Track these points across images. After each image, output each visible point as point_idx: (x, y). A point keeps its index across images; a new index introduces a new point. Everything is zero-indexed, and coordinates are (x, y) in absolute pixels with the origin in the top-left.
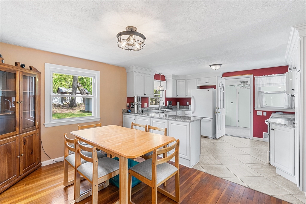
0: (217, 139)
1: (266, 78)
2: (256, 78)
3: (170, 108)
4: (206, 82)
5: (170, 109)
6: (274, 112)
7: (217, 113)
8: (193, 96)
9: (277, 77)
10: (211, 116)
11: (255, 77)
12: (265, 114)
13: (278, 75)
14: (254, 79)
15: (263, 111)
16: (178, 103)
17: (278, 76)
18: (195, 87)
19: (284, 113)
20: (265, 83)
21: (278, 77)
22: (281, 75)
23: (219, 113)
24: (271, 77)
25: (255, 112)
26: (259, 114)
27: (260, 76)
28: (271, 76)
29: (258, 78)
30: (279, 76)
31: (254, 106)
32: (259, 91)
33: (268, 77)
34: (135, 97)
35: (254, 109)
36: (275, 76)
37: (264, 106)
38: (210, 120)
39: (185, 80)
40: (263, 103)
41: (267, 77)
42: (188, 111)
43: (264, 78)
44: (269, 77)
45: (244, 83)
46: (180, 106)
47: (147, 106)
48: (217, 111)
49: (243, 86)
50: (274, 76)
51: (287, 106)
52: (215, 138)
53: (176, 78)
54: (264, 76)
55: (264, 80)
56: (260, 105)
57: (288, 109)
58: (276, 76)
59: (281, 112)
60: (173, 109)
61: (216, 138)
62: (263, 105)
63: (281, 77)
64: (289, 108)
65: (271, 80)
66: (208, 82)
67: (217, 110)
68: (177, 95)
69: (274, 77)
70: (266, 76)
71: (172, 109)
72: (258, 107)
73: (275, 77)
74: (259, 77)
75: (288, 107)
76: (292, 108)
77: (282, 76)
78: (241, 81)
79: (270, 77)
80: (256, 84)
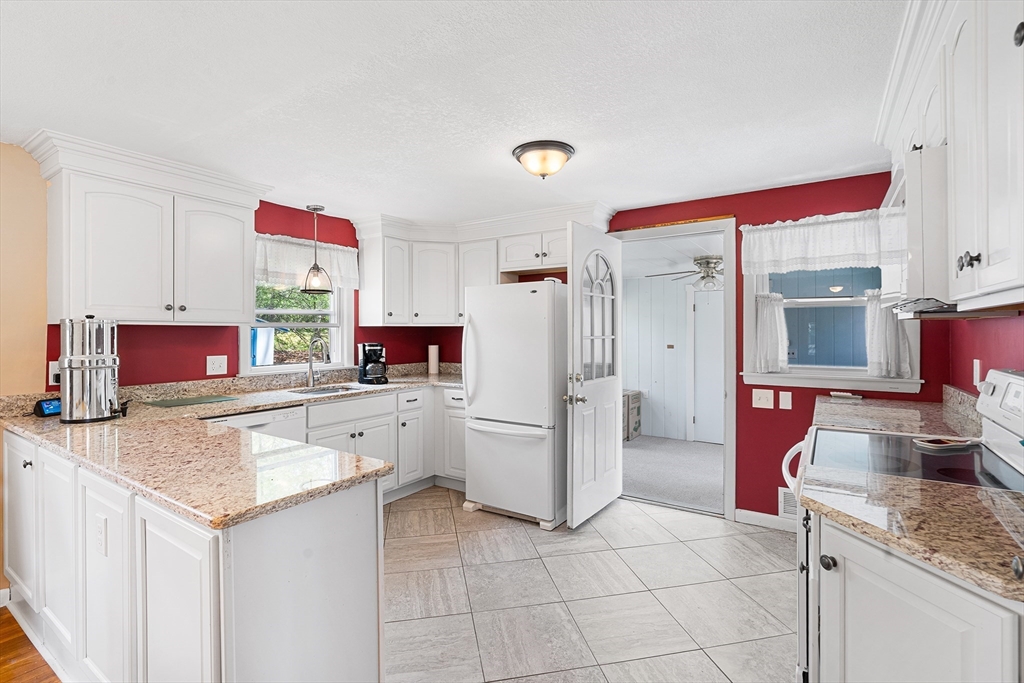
0: (571, 531)
1: (788, 231)
2: (749, 232)
3: (369, 377)
4: (537, 256)
5: (370, 382)
6: (826, 392)
7: (571, 403)
8: (470, 321)
9: (835, 226)
10: (545, 416)
11: (741, 228)
12: (786, 402)
13: (841, 215)
14: (739, 235)
15: (777, 390)
16: (433, 350)
17: (842, 221)
18: (494, 276)
19: (867, 395)
20: (785, 258)
21: (840, 225)
22: (856, 219)
23: (583, 400)
24: (811, 229)
25: (744, 392)
26: (762, 400)
27: (766, 226)
28: (809, 225)
29: (757, 235)
30: (844, 225)
31: (740, 367)
32: (760, 293)
33: (797, 229)
34: (63, 321)
35: (739, 379)
36: (828, 222)
37: (780, 364)
38: (542, 439)
39: (452, 246)
40: (777, 351)
41: (795, 226)
42: (455, 388)
43: (779, 232)
44: (802, 230)
45: (708, 263)
46: (443, 365)
47: (225, 372)
48: (570, 393)
49: (703, 278)
50: (824, 223)
51: (880, 363)
52: (563, 527)
53: (407, 234)
54: (783, 224)
55: (781, 243)
56: (767, 362)
57: (885, 377)
58: (833, 222)
59: (854, 392)
60: (386, 382)
61: (569, 524)
62: (777, 359)
63: (851, 225)
64: (888, 372)
65: (811, 244)
66: (545, 255)
67: (570, 385)
68: (416, 315)
69: (821, 227)
70: (789, 222)
71: (379, 383)
72: (755, 366)
73: (828, 226)
74: (760, 227)
75: (884, 368)
76: (899, 375)
77: (857, 223)
78: (698, 255)
79: (806, 229)
80: (748, 262)
